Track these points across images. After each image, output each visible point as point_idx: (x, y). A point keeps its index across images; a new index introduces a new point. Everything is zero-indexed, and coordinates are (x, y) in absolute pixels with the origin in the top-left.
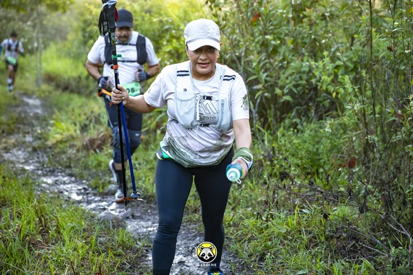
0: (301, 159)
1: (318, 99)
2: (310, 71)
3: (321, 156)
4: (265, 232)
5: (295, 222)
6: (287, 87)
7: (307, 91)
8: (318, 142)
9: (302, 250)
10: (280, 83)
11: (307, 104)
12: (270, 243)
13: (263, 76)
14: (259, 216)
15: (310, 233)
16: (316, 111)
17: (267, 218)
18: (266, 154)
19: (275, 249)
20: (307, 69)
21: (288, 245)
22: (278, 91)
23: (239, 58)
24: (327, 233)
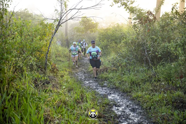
0: (165, 75)
1: (171, 56)
2: (168, 47)
3: (172, 74)
4: (152, 100)
5: (162, 97)
6: (160, 52)
7: (167, 53)
8: (171, 70)
9: (164, 106)
10: (157, 51)
11: (167, 57)
12: (153, 103)
13: (152, 49)
14: (150, 94)
15: (167, 100)
16: (170, 60)
17: (152, 95)
18: (153, 74)
19: (155, 106)
20: (166, 46)
21: (159, 104)
22: (157, 53)
23: (144, 43)
24: (172, 101)
